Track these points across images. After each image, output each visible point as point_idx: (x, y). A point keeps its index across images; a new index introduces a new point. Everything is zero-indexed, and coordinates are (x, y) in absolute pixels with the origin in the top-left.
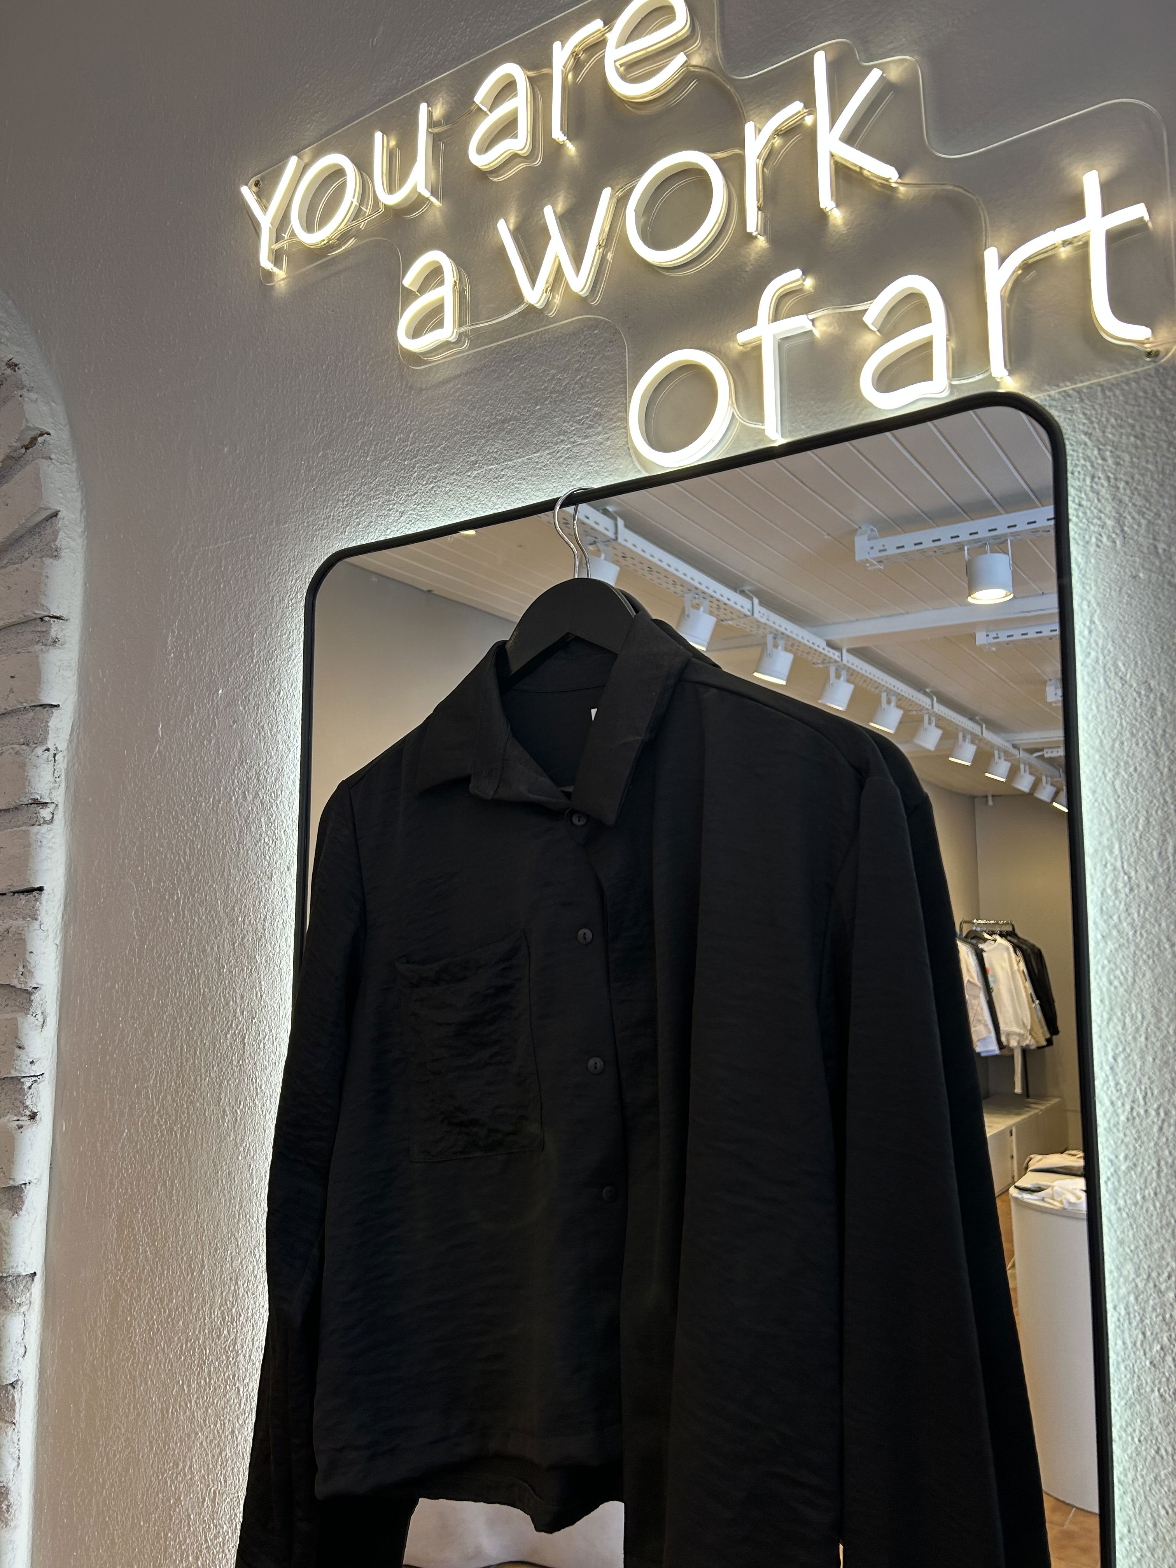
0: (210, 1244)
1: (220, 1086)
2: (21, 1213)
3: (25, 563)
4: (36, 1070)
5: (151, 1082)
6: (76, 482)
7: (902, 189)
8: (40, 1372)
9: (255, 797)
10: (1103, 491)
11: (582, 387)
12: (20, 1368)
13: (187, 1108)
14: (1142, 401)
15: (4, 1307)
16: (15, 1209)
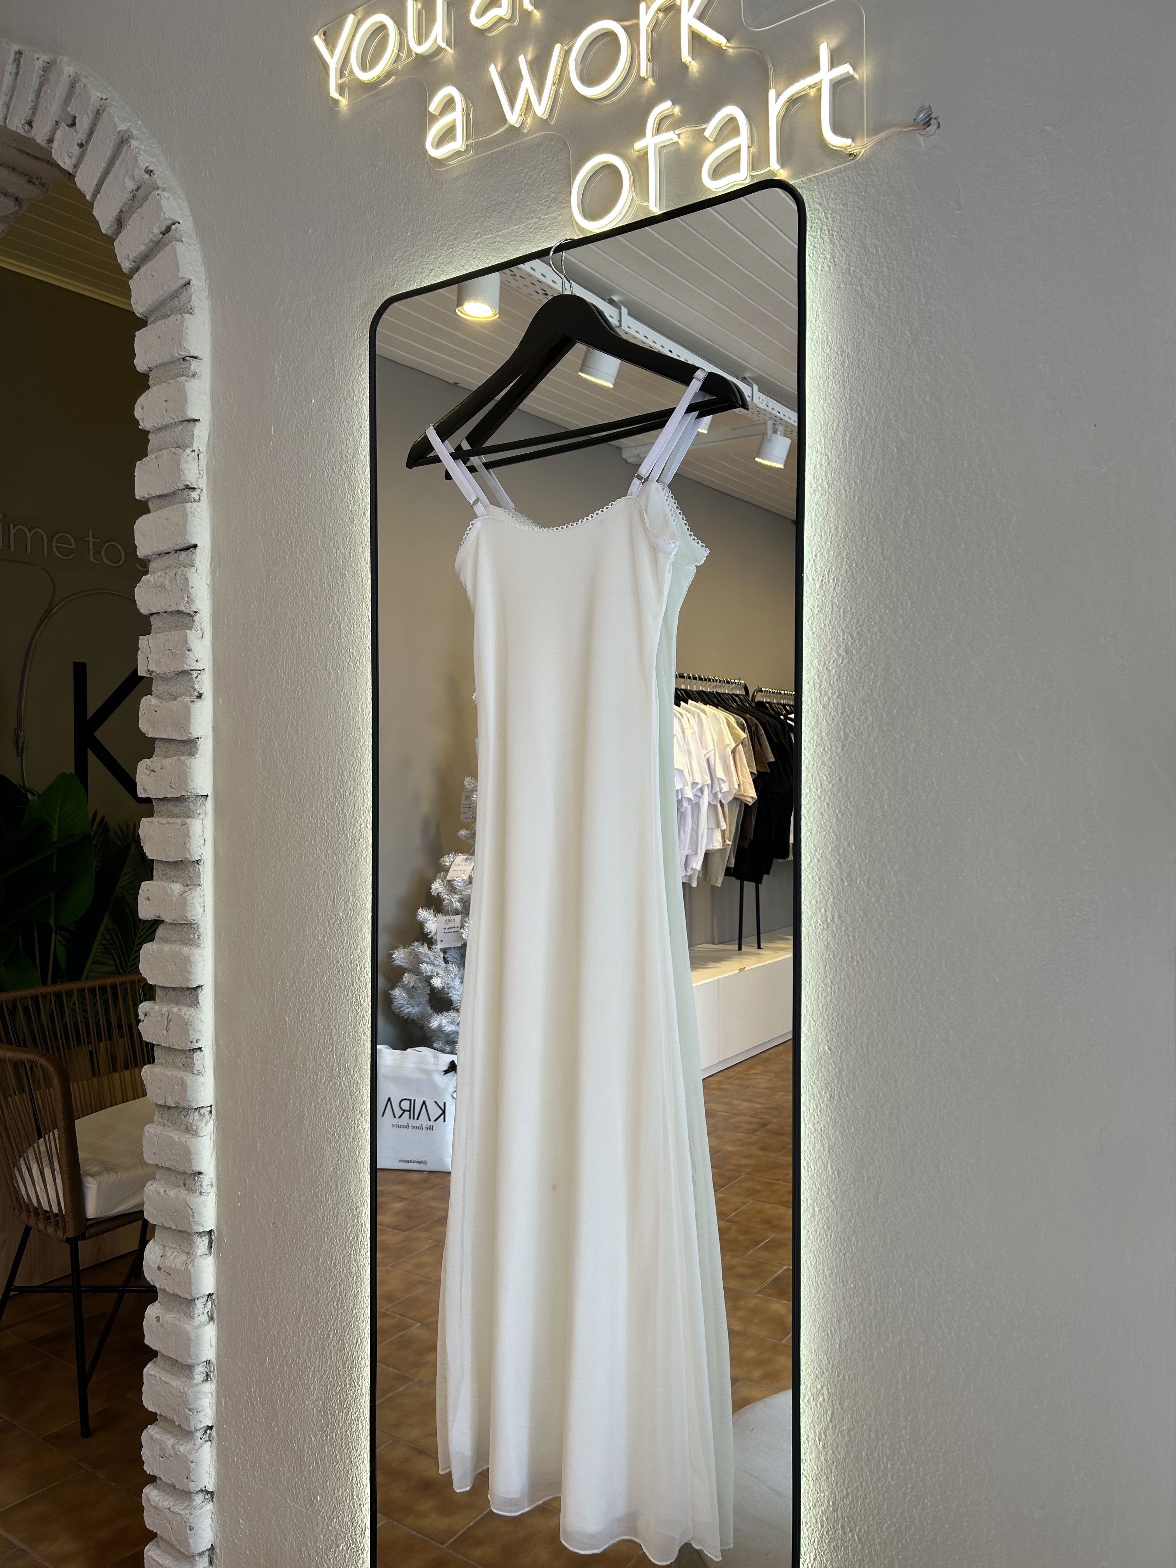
0: (324, 754)
2: (196, 755)
3: (170, 319)
4: (199, 666)
6: (201, 259)
7: (730, 50)
8: (214, 855)
10: (826, 238)
11: (544, 180)
12: (202, 853)
14: (847, 183)
15: (189, 817)
16: (192, 754)
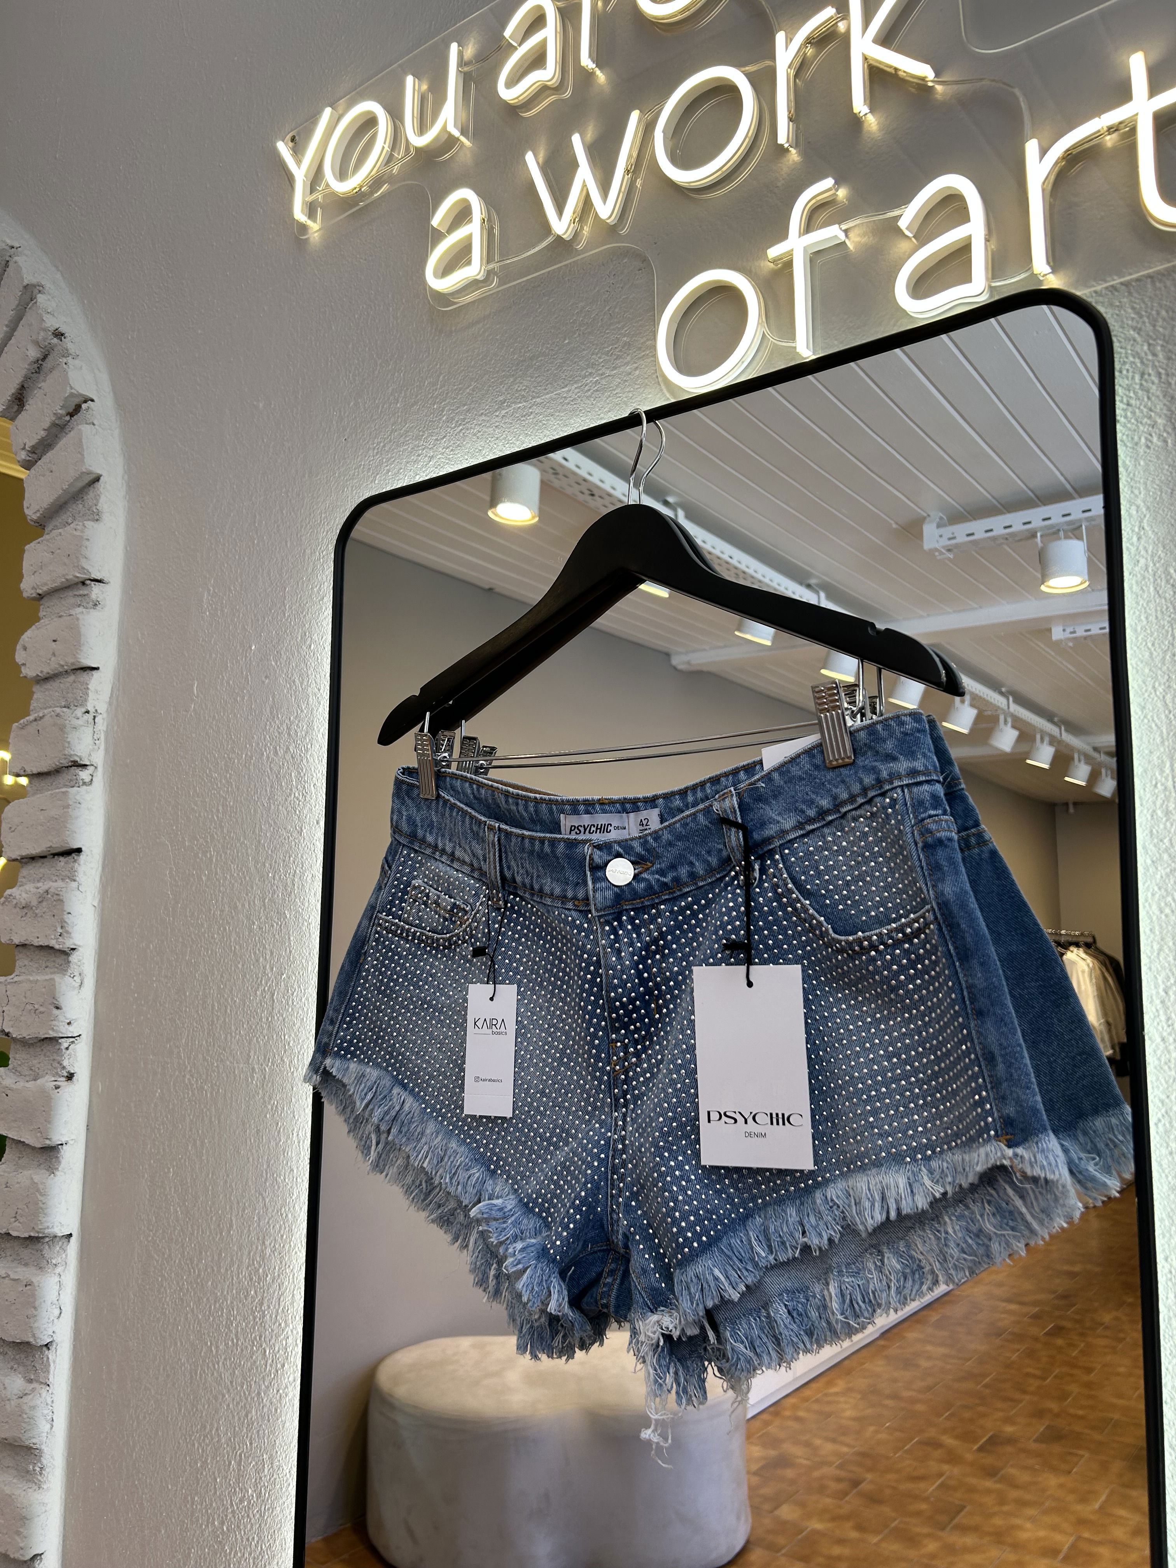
0: (238, 1203)
1: (250, 1043)
2: (57, 1173)
3: (68, 528)
4: (73, 1031)
5: (184, 1041)
6: (119, 448)
7: (939, 88)
8: (75, 1334)
9: (286, 752)
10: (1154, 388)
11: (611, 318)
12: (54, 1329)
13: (218, 1067)
15: (40, 1268)
16: (52, 1170)
